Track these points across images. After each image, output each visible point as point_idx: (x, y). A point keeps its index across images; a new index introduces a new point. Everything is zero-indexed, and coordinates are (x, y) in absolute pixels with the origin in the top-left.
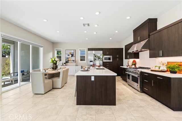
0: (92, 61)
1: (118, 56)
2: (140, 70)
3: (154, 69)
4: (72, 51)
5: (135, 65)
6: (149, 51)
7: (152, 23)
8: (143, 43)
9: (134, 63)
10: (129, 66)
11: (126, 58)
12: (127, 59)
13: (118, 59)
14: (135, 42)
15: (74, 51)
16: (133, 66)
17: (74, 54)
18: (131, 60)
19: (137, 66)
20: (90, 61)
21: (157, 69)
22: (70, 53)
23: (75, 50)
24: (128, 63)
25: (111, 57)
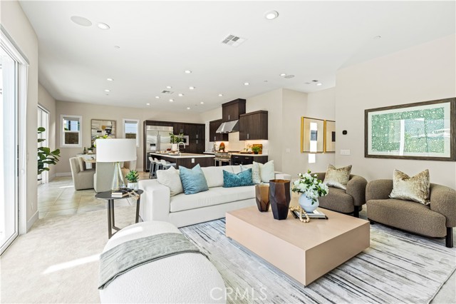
0: (155, 145)
1: (197, 137)
2: (231, 154)
3: (243, 151)
4: (109, 124)
5: (223, 149)
6: (238, 133)
7: (241, 103)
8: (234, 123)
9: (222, 147)
10: (215, 150)
11: (211, 140)
12: (214, 141)
13: (197, 142)
14: (225, 120)
15: (113, 123)
16: (222, 151)
17: (113, 129)
18: (218, 143)
19: (226, 150)
20: (151, 145)
21: (245, 151)
22: (103, 127)
23: (115, 122)
24: (215, 147)
25: (187, 137)
